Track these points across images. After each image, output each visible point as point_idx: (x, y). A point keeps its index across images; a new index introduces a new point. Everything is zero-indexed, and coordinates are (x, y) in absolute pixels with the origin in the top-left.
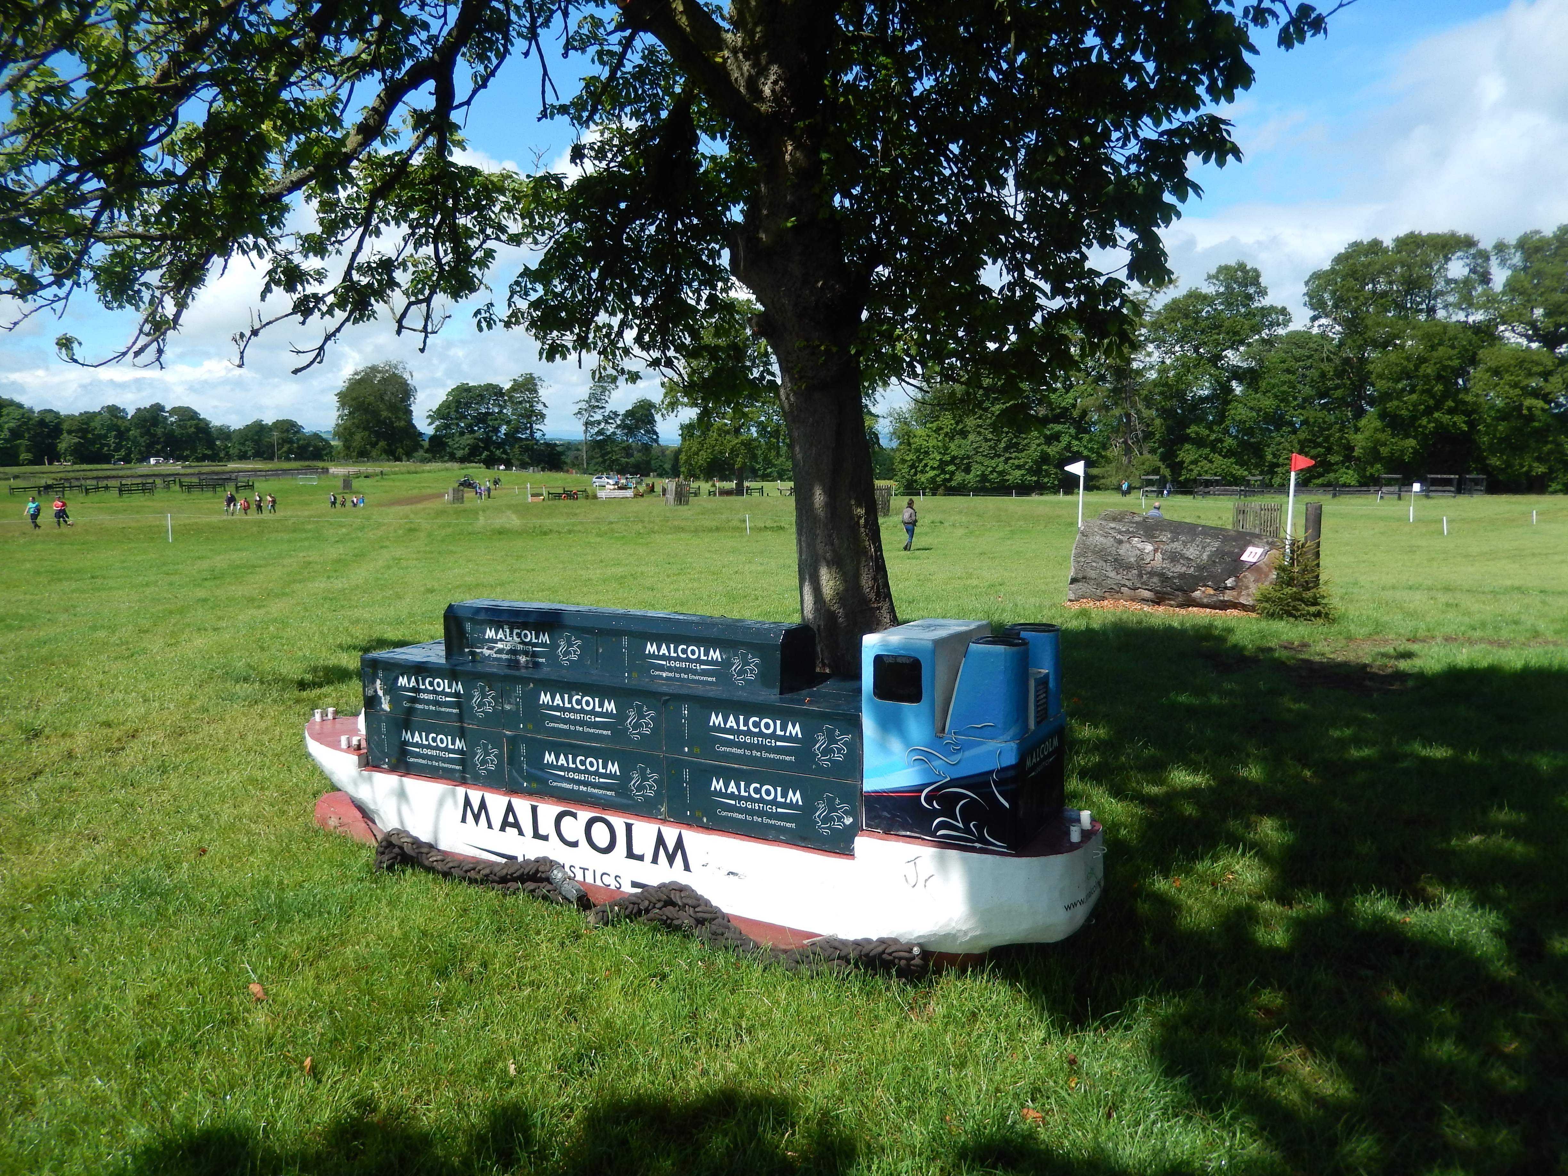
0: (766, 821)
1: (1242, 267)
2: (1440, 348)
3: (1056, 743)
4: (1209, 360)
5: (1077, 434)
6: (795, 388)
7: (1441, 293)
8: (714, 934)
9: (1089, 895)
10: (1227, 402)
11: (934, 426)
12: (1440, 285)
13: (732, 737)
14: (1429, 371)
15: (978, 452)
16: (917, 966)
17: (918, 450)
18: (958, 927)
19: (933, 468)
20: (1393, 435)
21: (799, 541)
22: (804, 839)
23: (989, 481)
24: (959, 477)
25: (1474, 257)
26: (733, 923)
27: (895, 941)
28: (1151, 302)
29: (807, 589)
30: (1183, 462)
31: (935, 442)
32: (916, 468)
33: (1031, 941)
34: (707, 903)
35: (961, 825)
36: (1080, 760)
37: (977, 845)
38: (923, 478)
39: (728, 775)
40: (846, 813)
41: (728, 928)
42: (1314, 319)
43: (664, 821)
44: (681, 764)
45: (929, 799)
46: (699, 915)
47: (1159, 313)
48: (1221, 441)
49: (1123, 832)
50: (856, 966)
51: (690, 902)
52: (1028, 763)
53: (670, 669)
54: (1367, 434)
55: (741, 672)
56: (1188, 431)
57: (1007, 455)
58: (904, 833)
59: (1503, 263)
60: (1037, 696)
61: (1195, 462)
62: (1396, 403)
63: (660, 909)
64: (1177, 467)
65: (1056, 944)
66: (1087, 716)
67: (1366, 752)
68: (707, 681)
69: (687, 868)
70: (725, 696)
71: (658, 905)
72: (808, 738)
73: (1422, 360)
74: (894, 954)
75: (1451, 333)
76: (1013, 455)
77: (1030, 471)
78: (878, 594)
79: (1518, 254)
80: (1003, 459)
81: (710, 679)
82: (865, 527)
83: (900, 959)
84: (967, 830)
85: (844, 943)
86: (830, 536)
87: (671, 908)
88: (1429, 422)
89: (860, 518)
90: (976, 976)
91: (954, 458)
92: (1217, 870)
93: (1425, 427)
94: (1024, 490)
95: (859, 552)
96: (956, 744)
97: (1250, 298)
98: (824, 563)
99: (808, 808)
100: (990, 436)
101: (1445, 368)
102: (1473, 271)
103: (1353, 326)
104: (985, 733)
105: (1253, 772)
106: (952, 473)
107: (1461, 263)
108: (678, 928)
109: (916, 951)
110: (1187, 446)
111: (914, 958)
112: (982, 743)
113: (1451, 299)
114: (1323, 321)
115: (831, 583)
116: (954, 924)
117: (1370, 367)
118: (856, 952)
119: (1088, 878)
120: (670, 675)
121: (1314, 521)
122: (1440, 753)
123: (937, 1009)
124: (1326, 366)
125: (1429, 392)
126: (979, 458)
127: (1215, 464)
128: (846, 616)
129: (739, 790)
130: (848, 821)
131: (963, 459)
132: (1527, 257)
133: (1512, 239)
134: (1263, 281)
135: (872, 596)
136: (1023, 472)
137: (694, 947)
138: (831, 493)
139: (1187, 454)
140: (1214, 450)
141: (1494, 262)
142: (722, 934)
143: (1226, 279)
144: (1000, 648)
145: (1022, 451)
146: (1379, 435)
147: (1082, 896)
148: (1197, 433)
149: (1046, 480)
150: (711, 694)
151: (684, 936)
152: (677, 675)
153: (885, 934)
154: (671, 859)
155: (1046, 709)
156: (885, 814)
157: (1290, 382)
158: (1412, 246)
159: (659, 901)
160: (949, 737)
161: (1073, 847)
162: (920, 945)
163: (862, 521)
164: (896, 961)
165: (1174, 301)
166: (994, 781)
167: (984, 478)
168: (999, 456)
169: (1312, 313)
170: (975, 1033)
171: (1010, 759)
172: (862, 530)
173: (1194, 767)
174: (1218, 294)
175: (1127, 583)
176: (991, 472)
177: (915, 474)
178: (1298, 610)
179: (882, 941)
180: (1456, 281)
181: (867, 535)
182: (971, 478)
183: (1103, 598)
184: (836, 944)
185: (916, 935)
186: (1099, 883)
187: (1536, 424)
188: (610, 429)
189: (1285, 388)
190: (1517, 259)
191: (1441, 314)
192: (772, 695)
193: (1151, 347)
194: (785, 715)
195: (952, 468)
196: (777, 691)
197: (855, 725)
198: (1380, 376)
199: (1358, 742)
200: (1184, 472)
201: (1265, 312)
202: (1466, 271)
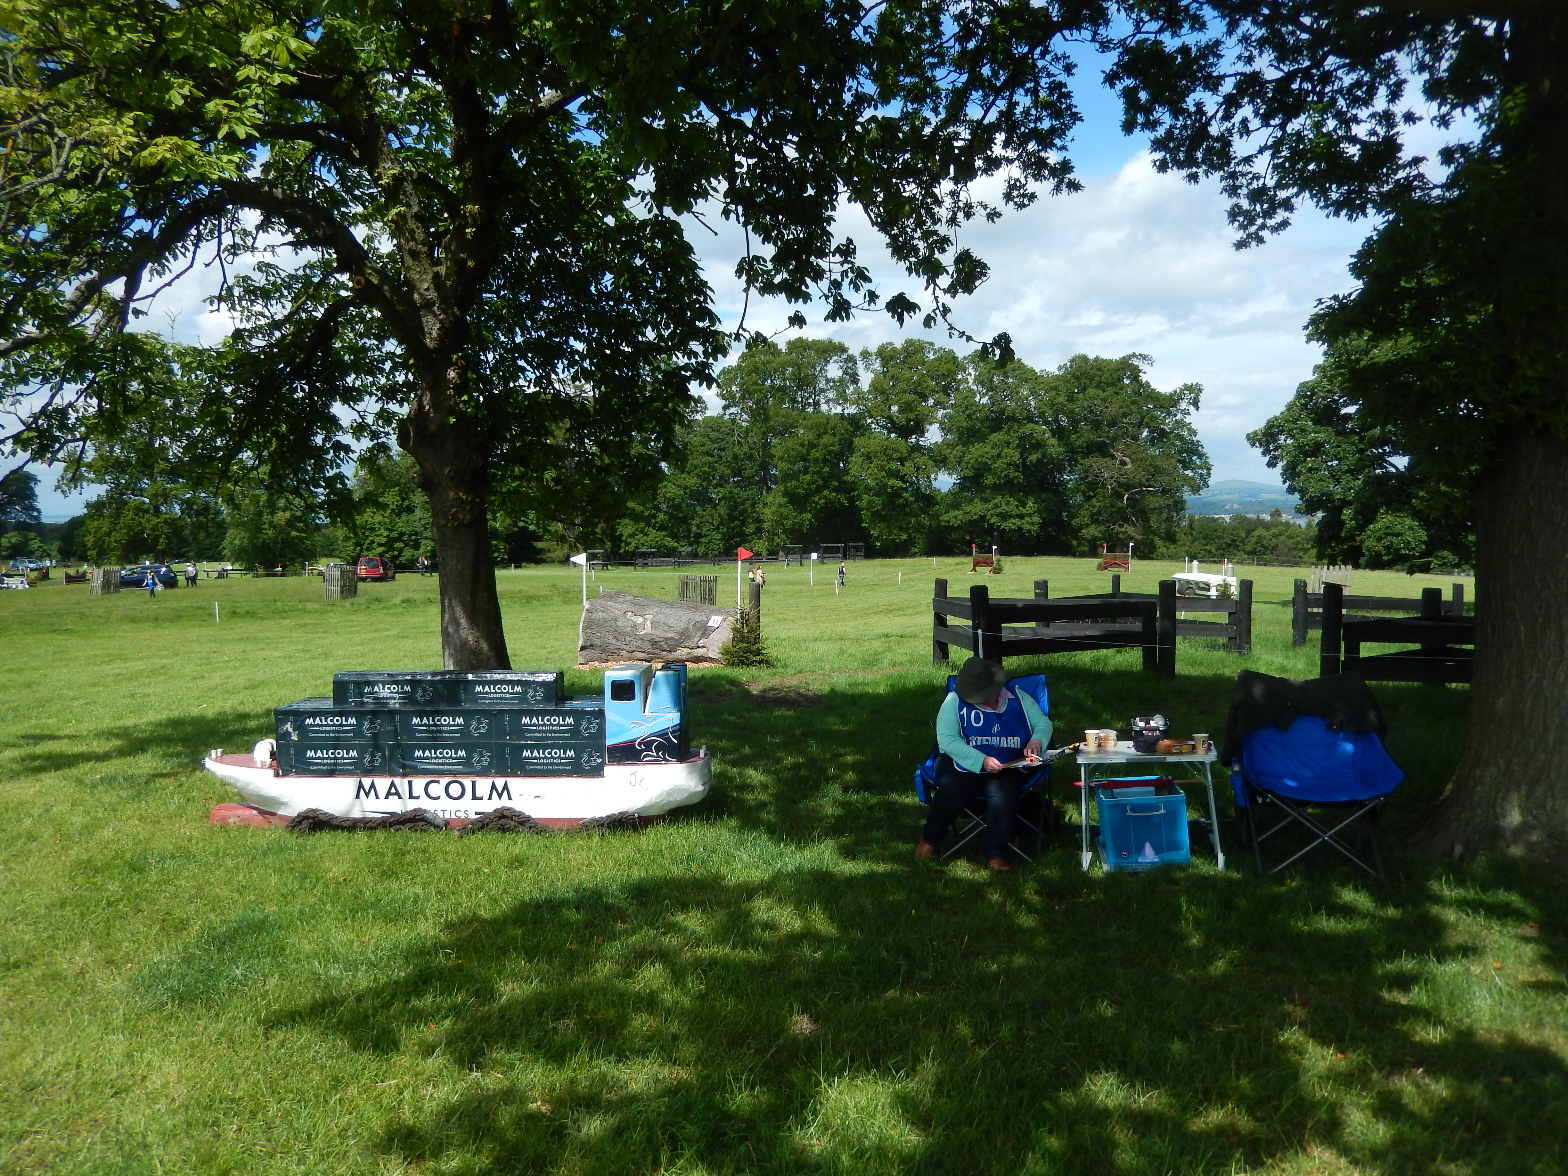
0: (555, 767)
2: (825, 436)
7: (823, 391)
8: (530, 827)
12: (822, 384)
13: (535, 728)
14: (818, 455)
16: (638, 822)
18: (655, 802)
20: (794, 510)
22: (575, 772)
25: (846, 361)
26: (538, 821)
27: (626, 812)
30: (622, 536)
33: (686, 804)
35: (655, 754)
37: (663, 762)
39: (532, 748)
40: (598, 757)
41: (537, 824)
42: (725, 408)
43: (495, 776)
44: (504, 745)
45: (639, 745)
46: (520, 820)
48: (654, 516)
51: (513, 815)
52: (681, 725)
53: (492, 698)
54: (773, 508)
55: (534, 696)
58: (628, 762)
59: (867, 368)
60: (683, 698)
61: (632, 536)
62: (794, 482)
64: (617, 541)
65: (696, 805)
68: (514, 703)
69: (510, 798)
70: (530, 708)
71: (494, 820)
72: (578, 724)
73: (811, 446)
74: (627, 818)
75: (832, 423)
79: (878, 361)
81: (516, 701)
83: (630, 820)
84: (659, 756)
85: (601, 818)
87: (502, 820)
88: (820, 499)
93: (817, 503)
96: (651, 718)
99: (578, 757)
101: (830, 452)
102: (845, 372)
103: (758, 415)
104: (665, 711)
107: (837, 366)
108: (508, 829)
109: (636, 815)
111: (636, 819)
112: (663, 716)
113: (831, 395)
114: (733, 410)
116: (653, 800)
118: (608, 821)
120: (491, 701)
124: (737, 449)
125: (819, 473)
127: (650, 538)
129: (539, 754)
130: (599, 761)
132: (884, 364)
133: (873, 349)
141: (860, 366)
146: (782, 510)
147: (707, 779)
150: (520, 709)
151: (514, 832)
152: (496, 701)
153: (621, 810)
154: (500, 796)
155: (686, 701)
156: (618, 754)
157: (709, 463)
158: (801, 349)
159: (496, 817)
160: (649, 715)
162: (638, 813)
166: (670, 732)
169: (723, 403)
171: (676, 722)
178: (748, 659)
179: (620, 813)
180: (833, 381)
183: (607, 661)
184: (597, 819)
185: (635, 808)
187: (898, 500)
189: (706, 468)
190: (877, 365)
191: (824, 407)
196: (554, 704)
197: (602, 714)
198: (781, 459)
200: (623, 545)
202: (840, 373)
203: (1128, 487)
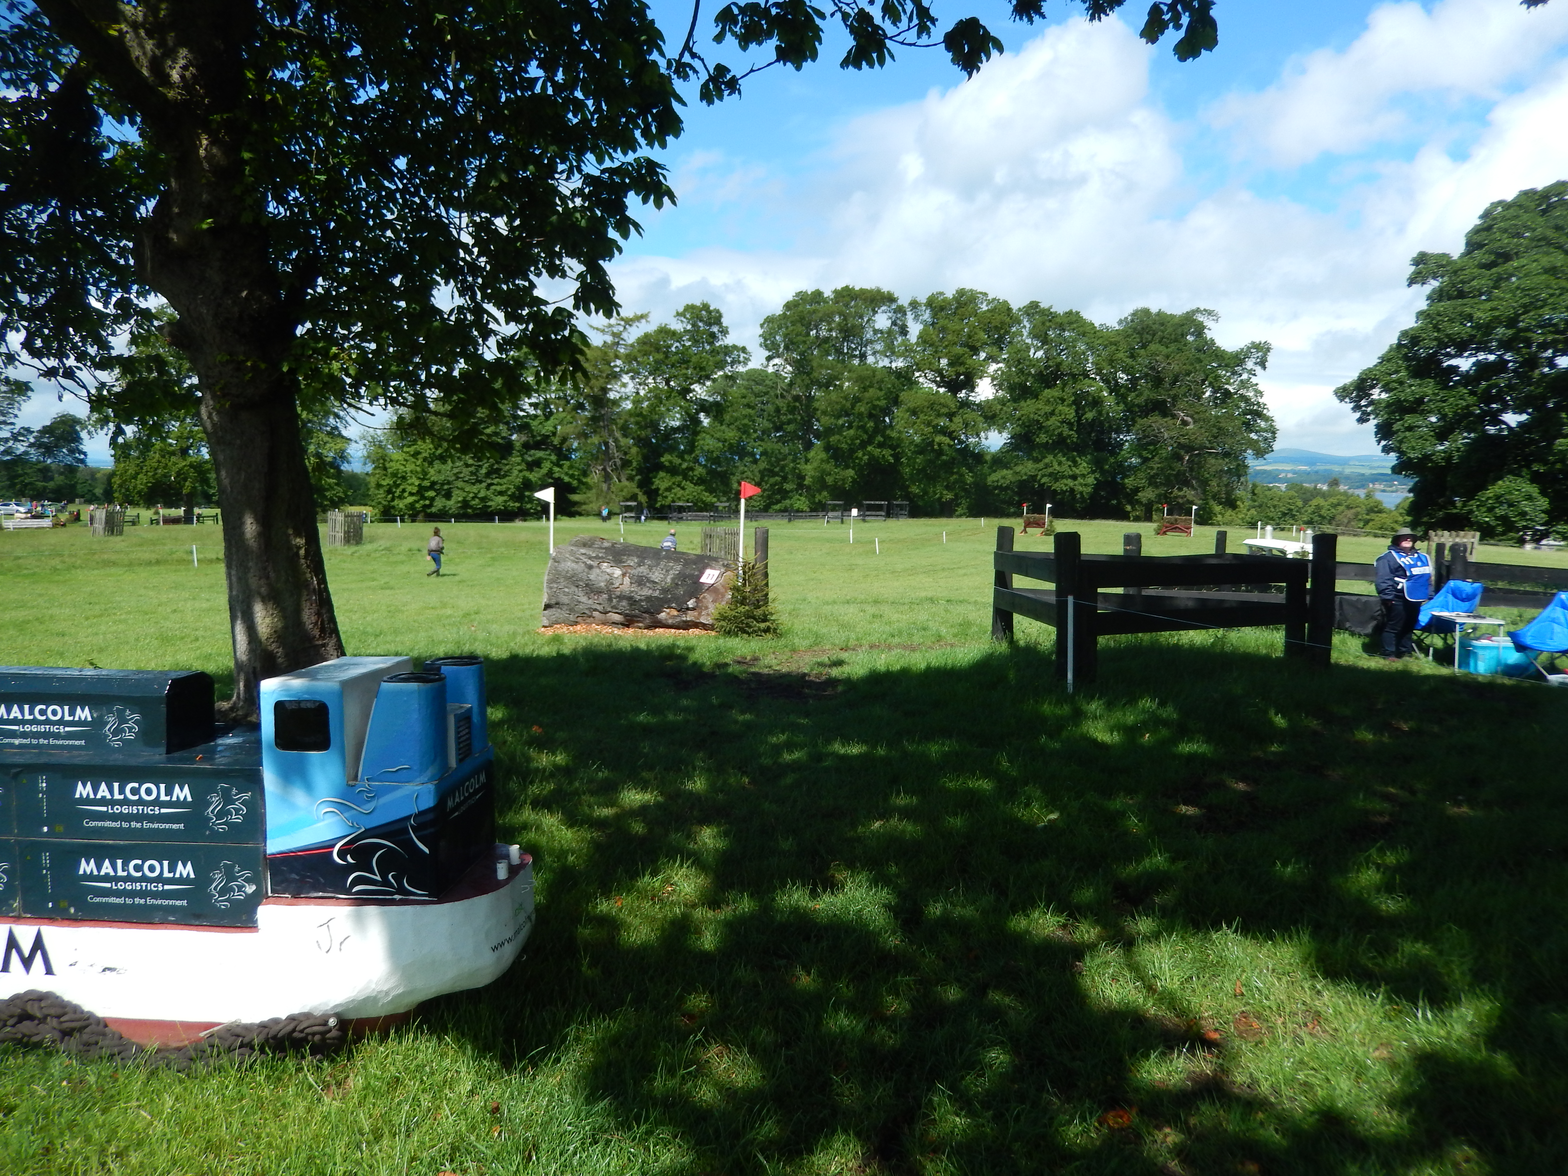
0: (150, 902)
1: (706, 307)
2: (871, 390)
3: (483, 778)
4: (679, 393)
5: (558, 460)
6: (218, 406)
7: (870, 342)
8: (87, 1044)
9: (517, 933)
10: (696, 433)
11: (412, 450)
12: (869, 335)
13: (104, 809)
14: (862, 409)
15: (458, 478)
16: (334, 1039)
17: (394, 475)
18: (379, 988)
19: (411, 494)
20: (836, 466)
21: (229, 576)
22: (197, 916)
23: (471, 507)
24: (439, 503)
25: (895, 311)
26: (112, 1027)
27: (307, 1016)
28: (625, 335)
29: (240, 628)
30: (658, 489)
31: (413, 467)
32: (393, 493)
33: (458, 989)
34: (76, 1009)
35: (378, 878)
36: (534, 790)
37: (397, 897)
38: (401, 504)
39: (99, 854)
40: (248, 880)
41: (104, 1035)
42: (769, 359)
43: (18, 919)
44: (39, 847)
45: (341, 854)
46: (66, 1025)
47: (632, 346)
48: (692, 469)
49: (571, 858)
50: (262, 1051)
51: (52, 1011)
52: (450, 804)
53: (24, 735)
54: (815, 464)
55: (117, 732)
56: (663, 459)
57: (489, 481)
58: (316, 895)
59: (916, 318)
60: (457, 733)
61: (669, 489)
62: (837, 437)
63: (13, 1026)
64: (652, 494)
65: (487, 988)
66: (545, 744)
67: (796, 755)
68: (73, 746)
69: (49, 971)
70: (98, 761)
71: (11, 1022)
72: (200, 801)
73: (857, 400)
74: (308, 1031)
75: (879, 376)
76: (495, 481)
77: (513, 497)
78: (323, 630)
79: (928, 311)
80: (484, 485)
81: (77, 743)
82: (306, 557)
83: (314, 1034)
84: (385, 882)
85: (248, 1028)
86: (265, 569)
87: (27, 1023)
88: (864, 455)
89: (299, 548)
90: (400, 1037)
91: (433, 483)
92: (657, 884)
93: (861, 459)
94: (507, 516)
95: (299, 586)
96: (370, 792)
97: (713, 336)
98: (259, 599)
99: (202, 880)
100: (470, 462)
101: (875, 407)
102: (894, 323)
103: (802, 367)
104: (400, 777)
105: (698, 784)
106: (432, 499)
107: (885, 316)
108: (38, 1045)
109: (332, 1022)
110: (662, 474)
111: (330, 1030)
112: (397, 788)
113: (878, 347)
114: (777, 361)
115: (268, 620)
116: (373, 986)
117: (816, 405)
118: (262, 1037)
119: (516, 915)
120: (24, 741)
121: (763, 543)
122: (855, 750)
123: (356, 1082)
124: (780, 402)
125: (863, 428)
126: (460, 484)
127: (687, 492)
128: (287, 655)
129: (115, 869)
130: (250, 889)
131: (443, 484)
132: (934, 315)
133: (923, 299)
134: (725, 321)
135: (316, 633)
136: (505, 498)
137: (56, 1066)
138: (265, 523)
139: (662, 481)
140: (685, 477)
141: (910, 316)
142: (97, 1043)
143: (692, 318)
144: (413, 686)
145: (504, 476)
146: (825, 466)
147: (509, 934)
148: (670, 462)
149: (529, 506)
150: (77, 761)
151: (46, 1054)
152: (34, 742)
153: (296, 1009)
154: (27, 963)
155: (469, 745)
156: (294, 876)
157: (750, 416)
158: (847, 299)
159: (11, 1016)
160: (363, 785)
161: (499, 885)
162: (337, 1015)
163: (302, 552)
164: (310, 1037)
165: (646, 335)
166: (412, 826)
167: (465, 504)
168: (481, 482)
169: (767, 354)
170: (396, 1100)
171: (428, 801)
172: (303, 561)
173: (644, 786)
174: (686, 331)
175: (599, 608)
176: (473, 498)
177: (393, 500)
178: (750, 627)
179: (292, 1018)
180: (881, 332)
181: (308, 567)
182: (452, 504)
183: (576, 623)
184: (238, 1031)
185: (332, 1004)
186: (529, 918)
187: (944, 457)
188: (21, 448)
189: (746, 421)
190: (927, 316)
191: (870, 360)
192: (157, 756)
193: (626, 378)
194: (170, 778)
195: (431, 494)
196: (163, 750)
197: (254, 781)
198: (824, 413)
199: (790, 746)
200: (659, 499)
201: (727, 350)
202: (888, 324)
203: (1189, 449)
